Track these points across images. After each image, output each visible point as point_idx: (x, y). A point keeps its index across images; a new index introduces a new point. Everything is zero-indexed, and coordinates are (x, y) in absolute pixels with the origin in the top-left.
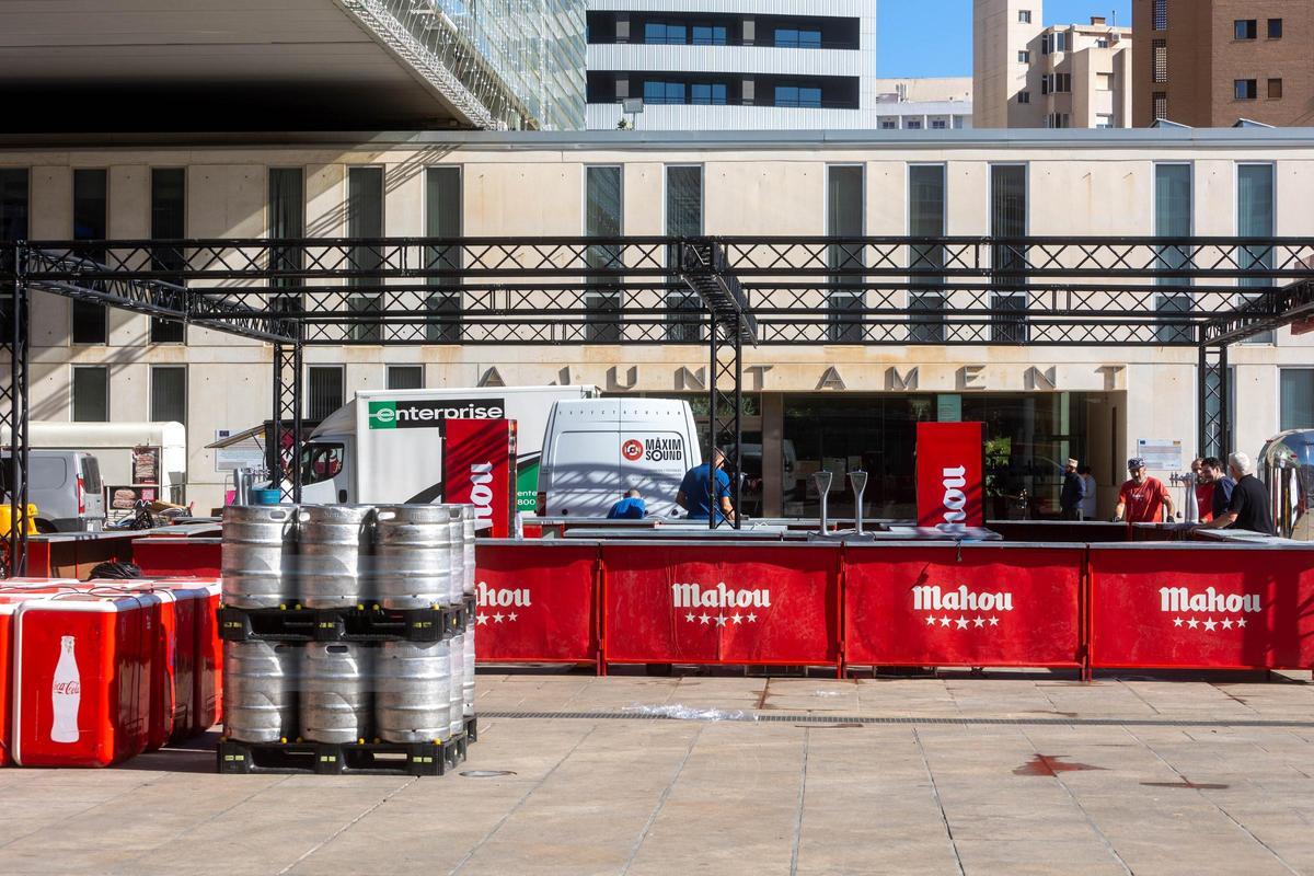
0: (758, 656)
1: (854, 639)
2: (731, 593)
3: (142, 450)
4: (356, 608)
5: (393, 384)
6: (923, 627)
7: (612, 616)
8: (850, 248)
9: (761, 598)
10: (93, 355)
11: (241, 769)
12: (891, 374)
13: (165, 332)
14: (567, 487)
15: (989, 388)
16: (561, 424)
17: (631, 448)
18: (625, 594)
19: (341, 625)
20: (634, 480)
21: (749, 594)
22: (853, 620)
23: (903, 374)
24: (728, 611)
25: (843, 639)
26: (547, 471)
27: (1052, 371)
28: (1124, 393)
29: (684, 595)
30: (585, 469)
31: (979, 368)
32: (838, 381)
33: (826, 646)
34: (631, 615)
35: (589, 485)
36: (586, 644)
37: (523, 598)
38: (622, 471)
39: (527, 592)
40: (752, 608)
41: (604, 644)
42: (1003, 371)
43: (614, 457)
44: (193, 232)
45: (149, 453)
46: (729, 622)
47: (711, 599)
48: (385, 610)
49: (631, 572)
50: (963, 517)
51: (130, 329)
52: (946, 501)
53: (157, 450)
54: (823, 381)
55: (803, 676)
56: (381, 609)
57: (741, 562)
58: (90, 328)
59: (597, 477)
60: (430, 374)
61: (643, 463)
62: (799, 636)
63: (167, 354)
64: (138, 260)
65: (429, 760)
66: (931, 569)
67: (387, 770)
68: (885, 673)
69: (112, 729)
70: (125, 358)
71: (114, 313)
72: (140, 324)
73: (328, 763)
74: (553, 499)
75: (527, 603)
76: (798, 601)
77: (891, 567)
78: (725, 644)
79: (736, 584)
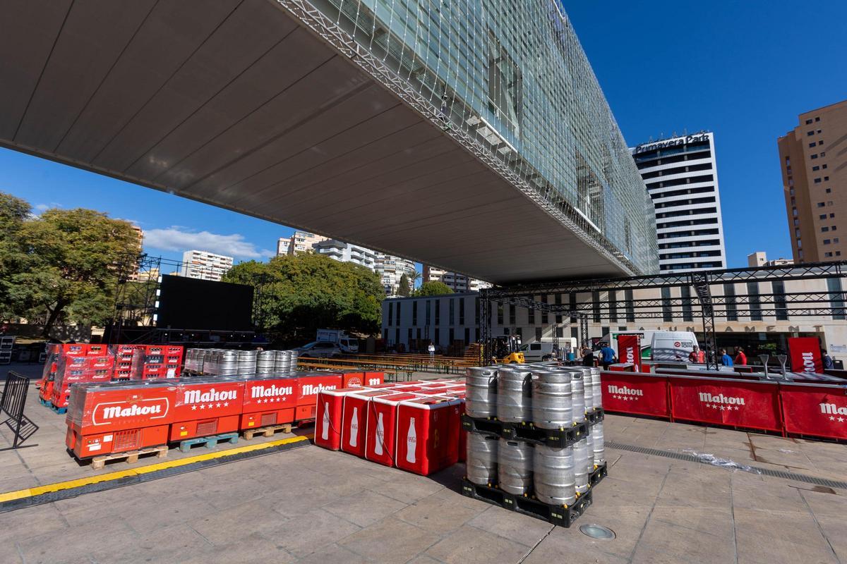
0: (741, 424)
1: (789, 422)
2: (726, 398)
3: (567, 343)
4: (521, 423)
5: (620, 330)
6: (828, 420)
7: (675, 402)
8: (732, 298)
9: (741, 401)
10: (560, 325)
11: (470, 495)
12: (747, 328)
13: (573, 320)
14: (658, 354)
15: (777, 331)
16: (656, 337)
17: (677, 344)
18: (679, 395)
19: (514, 432)
20: (678, 352)
21: (734, 399)
22: (788, 414)
23: (750, 328)
24: (725, 405)
25: (784, 421)
26: (653, 349)
27: (798, 327)
28: (823, 333)
29: (704, 397)
30: (663, 349)
31: (774, 326)
32: (731, 330)
33: (775, 423)
34: (683, 402)
35: (665, 354)
36: (665, 411)
37: (640, 393)
38: (674, 350)
39: (641, 391)
40: (736, 405)
41: (673, 411)
42: (782, 327)
43: (672, 346)
44: (577, 302)
45: (569, 344)
46: (726, 409)
47: (716, 399)
48: (536, 427)
49: (681, 387)
50: (814, 370)
51: (567, 320)
52: (805, 364)
53: (570, 343)
54: (727, 330)
55: (764, 434)
56: (534, 426)
57: (729, 387)
58: (559, 320)
59: (667, 351)
60: (628, 328)
61: (681, 348)
62: (760, 418)
63: (573, 325)
64: (567, 307)
65: (560, 517)
66: (829, 396)
67: (538, 515)
68: (809, 438)
69: (428, 461)
70: (565, 326)
71: (564, 317)
72: (569, 319)
73: (508, 503)
74: (655, 356)
75: (642, 395)
76: (759, 404)
77: (806, 394)
78: (725, 417)
79: (728, 395)
